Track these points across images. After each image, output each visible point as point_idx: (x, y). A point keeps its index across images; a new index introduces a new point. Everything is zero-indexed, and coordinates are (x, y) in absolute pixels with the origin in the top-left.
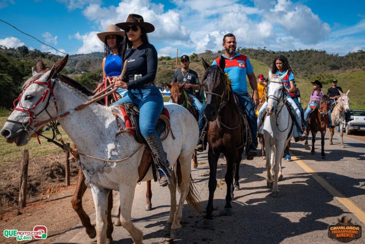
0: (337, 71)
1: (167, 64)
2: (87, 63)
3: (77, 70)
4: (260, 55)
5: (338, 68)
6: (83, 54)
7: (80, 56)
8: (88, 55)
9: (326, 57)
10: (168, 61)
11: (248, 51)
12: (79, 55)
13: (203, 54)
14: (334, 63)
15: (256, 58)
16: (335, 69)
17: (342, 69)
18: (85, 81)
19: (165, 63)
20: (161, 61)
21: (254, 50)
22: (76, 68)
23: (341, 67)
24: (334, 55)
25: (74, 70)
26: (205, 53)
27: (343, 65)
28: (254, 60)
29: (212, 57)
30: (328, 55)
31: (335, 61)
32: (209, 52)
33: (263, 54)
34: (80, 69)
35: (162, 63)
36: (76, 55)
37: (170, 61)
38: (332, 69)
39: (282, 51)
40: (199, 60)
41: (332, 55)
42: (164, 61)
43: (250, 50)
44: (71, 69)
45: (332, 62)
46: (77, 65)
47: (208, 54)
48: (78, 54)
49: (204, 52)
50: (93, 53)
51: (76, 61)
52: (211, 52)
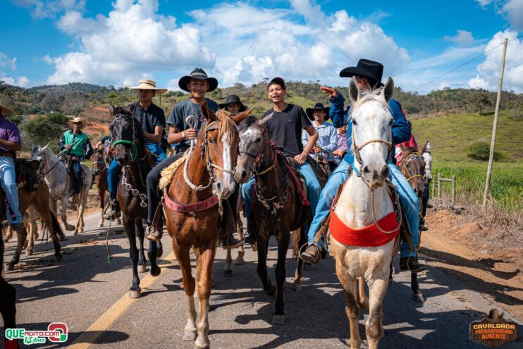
0: (416, 115)
1: (177, 101)
2: (59, 98)
3: (44, 109)
4: (311, 91)
5: (417, 112)
6: (55, 86)
7: (52, 89)
8: (63, 86)
9: (402, 96)
10: (179, 98)
11: (294, 86)
12: (50, 86)
13: (231, 88)
14: (413, 105)
15: (305, 96)
16: (413, 113)
17: (423, 112)
18: (44, 125)
19: (175, 101)
20: (170, 98)
21: (303, 85)
22: (41, 105)
23: (421, 109)
24: (412, 94)
25: (39, 108)
26: (234, 88)
27: (424, 107)
28: (303, 99)
29: (243, 93)
30: (404, 93)
31: (413, 101)
32: (240, 86)
33: (316, 90)
34: (48, 108)
35: (171, 101)
36: (45, 87)
37: (183, 97)
38: (410, 113)
39: (342, 87)
40: (223, 96)
41: (409, 93)
42: (172, 97)
43: (297, 84)
44: (34, 107)
45: (409, 103)
46: (43, 101)
47: (239, 88)
48: (47, 85)
49: (233, 86)
50: (70, 84)
51: (43, 96)
52: (243, 86)
